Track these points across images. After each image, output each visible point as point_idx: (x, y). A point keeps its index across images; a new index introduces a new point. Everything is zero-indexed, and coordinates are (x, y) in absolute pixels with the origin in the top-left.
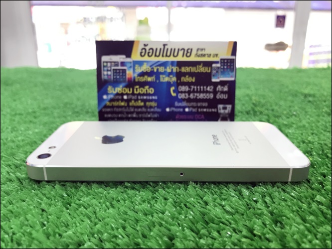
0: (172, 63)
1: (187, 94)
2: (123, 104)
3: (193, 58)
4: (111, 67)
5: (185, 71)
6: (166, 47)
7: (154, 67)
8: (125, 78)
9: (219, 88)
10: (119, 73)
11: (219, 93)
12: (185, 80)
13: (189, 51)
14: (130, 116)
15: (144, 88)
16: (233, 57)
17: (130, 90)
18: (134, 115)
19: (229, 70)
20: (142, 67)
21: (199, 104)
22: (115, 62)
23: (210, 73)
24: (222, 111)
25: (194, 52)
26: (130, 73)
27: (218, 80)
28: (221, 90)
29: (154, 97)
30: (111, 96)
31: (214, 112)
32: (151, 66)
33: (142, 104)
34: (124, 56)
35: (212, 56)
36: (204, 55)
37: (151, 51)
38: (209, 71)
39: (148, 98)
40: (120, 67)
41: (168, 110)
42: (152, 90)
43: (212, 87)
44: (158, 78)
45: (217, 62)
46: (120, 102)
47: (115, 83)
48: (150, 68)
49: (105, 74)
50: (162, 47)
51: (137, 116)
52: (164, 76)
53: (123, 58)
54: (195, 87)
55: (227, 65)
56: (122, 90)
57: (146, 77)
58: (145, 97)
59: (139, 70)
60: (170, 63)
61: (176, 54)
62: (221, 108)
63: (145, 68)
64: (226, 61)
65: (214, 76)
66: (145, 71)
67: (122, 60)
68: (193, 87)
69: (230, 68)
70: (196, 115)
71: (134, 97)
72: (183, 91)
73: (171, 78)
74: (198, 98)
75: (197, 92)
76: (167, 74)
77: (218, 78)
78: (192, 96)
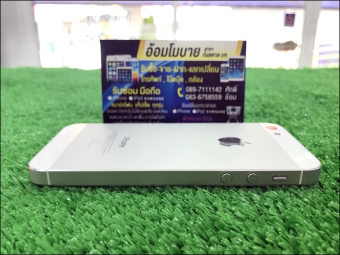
0: (180, 63)
1: (194, 95)
2: (128, 105)
3: (201, 58)
4: (116, 67)
5: (193, 72)
6: (173, 47)
7: (160, 67)
8: (131, 79)
9: (228, 89)
10: (125, 73)
11: (228, 94)
12: (193, 81)
13: (197, 50)
14: (135, 117)
15: (150, 89)
16: (242, 57)
17: (135, 91)
18: (140, 117)
19: (238, 70)
20: (148, 68)
21: (207, 106)
22: (120, 62)
23: (219, 74)
24: (231, 113)
25: (202, 52)
26: (135, 74)
27: (226, 81)
28: (230, 91)
29: (160, 99)
30: (116, 98)
31: (223, 114)
32: (157, 66)
33: (148, 105)
34: (129, 56)
35: (220, 55)
36: (212, 55)
37: (157, 50)
38: (218, 71)
39: (154, 99)
40: (125, 68)
41: (175, 111)
42: (158, 91)
43: (221, 88)
44: (164, 78)
45: (226, 62)
46: (126, 103)
47: (120, 84)
48: (156, 69)
49: (110, 74)
50: (169, 47)
51: (143, 118)
52: (171, 76)
53: (129, 58)
54: (203, 88)
55: (236, 66)
56: (128, 91)
57: (152, 77)
58: (151, 99)
59: (145, 70)
60: (177, 63)
61: (183, 54)
62: (230, 110)
63: (151, 68)
64: (235, 61)
65: (222, 76)
66: (151, 71)
67: (128, 60)
68: (200, 88)
69: (240, 68)
70: (204, 117)
71: (139, 99)
72: (191, 92)
73: (178, 78)
74: (206, 99)
75: (205, 93)
76: (174, 75)
77: (227, 79)
78: (199, 97)
